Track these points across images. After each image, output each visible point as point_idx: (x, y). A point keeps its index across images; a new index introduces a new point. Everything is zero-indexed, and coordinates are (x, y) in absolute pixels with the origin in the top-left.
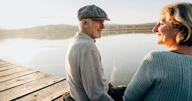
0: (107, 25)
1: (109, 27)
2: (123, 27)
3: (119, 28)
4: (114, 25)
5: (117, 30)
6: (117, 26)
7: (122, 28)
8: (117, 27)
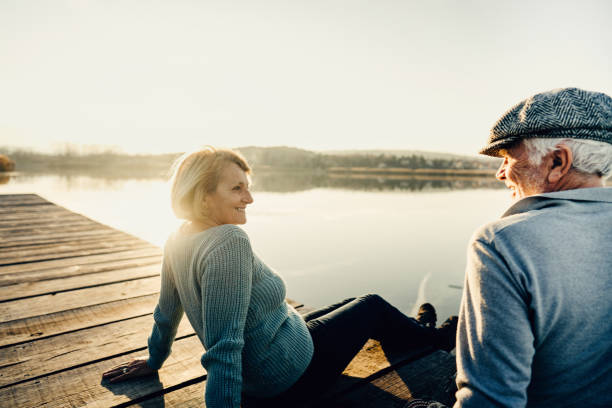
0: (426, 157)
1: (430, 163)
2: (481, 167)
3: (465, 168)
4: (449, 159)
5: (459, 175)
6: (458, 161)
7: (477, 168)
8: (459, 165)
